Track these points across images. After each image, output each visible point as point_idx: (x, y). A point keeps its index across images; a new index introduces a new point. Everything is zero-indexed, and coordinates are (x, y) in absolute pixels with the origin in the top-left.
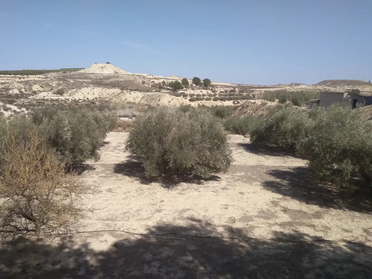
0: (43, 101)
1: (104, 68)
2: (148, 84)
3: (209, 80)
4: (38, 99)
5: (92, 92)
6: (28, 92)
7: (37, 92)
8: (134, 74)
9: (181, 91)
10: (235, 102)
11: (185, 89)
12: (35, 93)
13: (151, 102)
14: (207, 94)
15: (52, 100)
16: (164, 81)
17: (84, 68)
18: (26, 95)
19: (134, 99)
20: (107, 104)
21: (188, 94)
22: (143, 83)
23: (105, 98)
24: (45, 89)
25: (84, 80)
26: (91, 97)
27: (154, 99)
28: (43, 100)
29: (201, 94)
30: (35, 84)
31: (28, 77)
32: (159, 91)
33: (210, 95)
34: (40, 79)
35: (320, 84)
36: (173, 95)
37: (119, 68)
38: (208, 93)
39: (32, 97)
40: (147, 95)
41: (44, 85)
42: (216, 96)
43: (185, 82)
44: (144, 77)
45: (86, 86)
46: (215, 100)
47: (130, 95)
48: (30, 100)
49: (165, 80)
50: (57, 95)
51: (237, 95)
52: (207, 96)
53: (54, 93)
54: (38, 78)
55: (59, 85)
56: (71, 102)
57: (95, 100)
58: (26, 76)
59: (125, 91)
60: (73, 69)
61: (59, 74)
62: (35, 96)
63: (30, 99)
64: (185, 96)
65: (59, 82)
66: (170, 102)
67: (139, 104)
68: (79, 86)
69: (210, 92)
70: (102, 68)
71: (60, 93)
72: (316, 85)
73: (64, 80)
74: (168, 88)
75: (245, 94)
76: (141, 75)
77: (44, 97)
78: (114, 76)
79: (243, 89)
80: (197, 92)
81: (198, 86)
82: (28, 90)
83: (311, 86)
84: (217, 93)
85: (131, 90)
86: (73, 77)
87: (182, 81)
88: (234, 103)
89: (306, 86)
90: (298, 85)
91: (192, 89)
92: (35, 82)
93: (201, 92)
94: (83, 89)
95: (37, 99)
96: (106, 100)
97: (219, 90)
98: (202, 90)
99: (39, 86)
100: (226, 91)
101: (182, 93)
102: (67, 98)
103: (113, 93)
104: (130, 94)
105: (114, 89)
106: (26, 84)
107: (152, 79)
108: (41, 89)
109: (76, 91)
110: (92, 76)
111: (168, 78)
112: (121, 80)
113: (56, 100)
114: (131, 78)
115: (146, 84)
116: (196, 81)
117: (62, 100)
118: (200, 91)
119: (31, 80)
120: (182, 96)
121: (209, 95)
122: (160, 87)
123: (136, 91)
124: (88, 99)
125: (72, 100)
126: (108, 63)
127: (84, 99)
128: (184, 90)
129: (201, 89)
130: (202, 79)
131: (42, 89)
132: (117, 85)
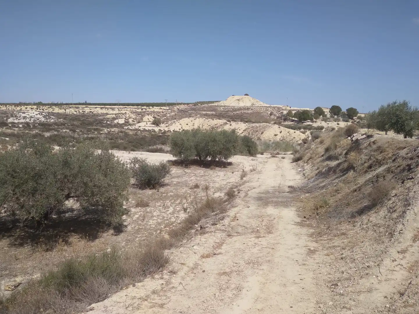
3: (356, 110)
5: (192, 123)
11: (314, 120)
17: (220, 101)
21: (315, 127)
34: (160, 110)
37: (258, 101)
40: (252, 126)
50: (154, 126)
60: (208, 102)
62: (133, 126)
66: (276, 135)
70: (239, 100)
71: (158, 123)
74: (293, 119)
76: (277, 107)
81: (336, 117)
87: (314, 110)
91: (323, 121)
93: (338, 124)
99: (152, 117)
103: (216, 125)
109: (175, 122)
115: (273, 116)
116: (335, 111)
117: (155, 132)
122: (284, 119)
126: (246, 95)
127: (180, 131)
129: (340, 120)
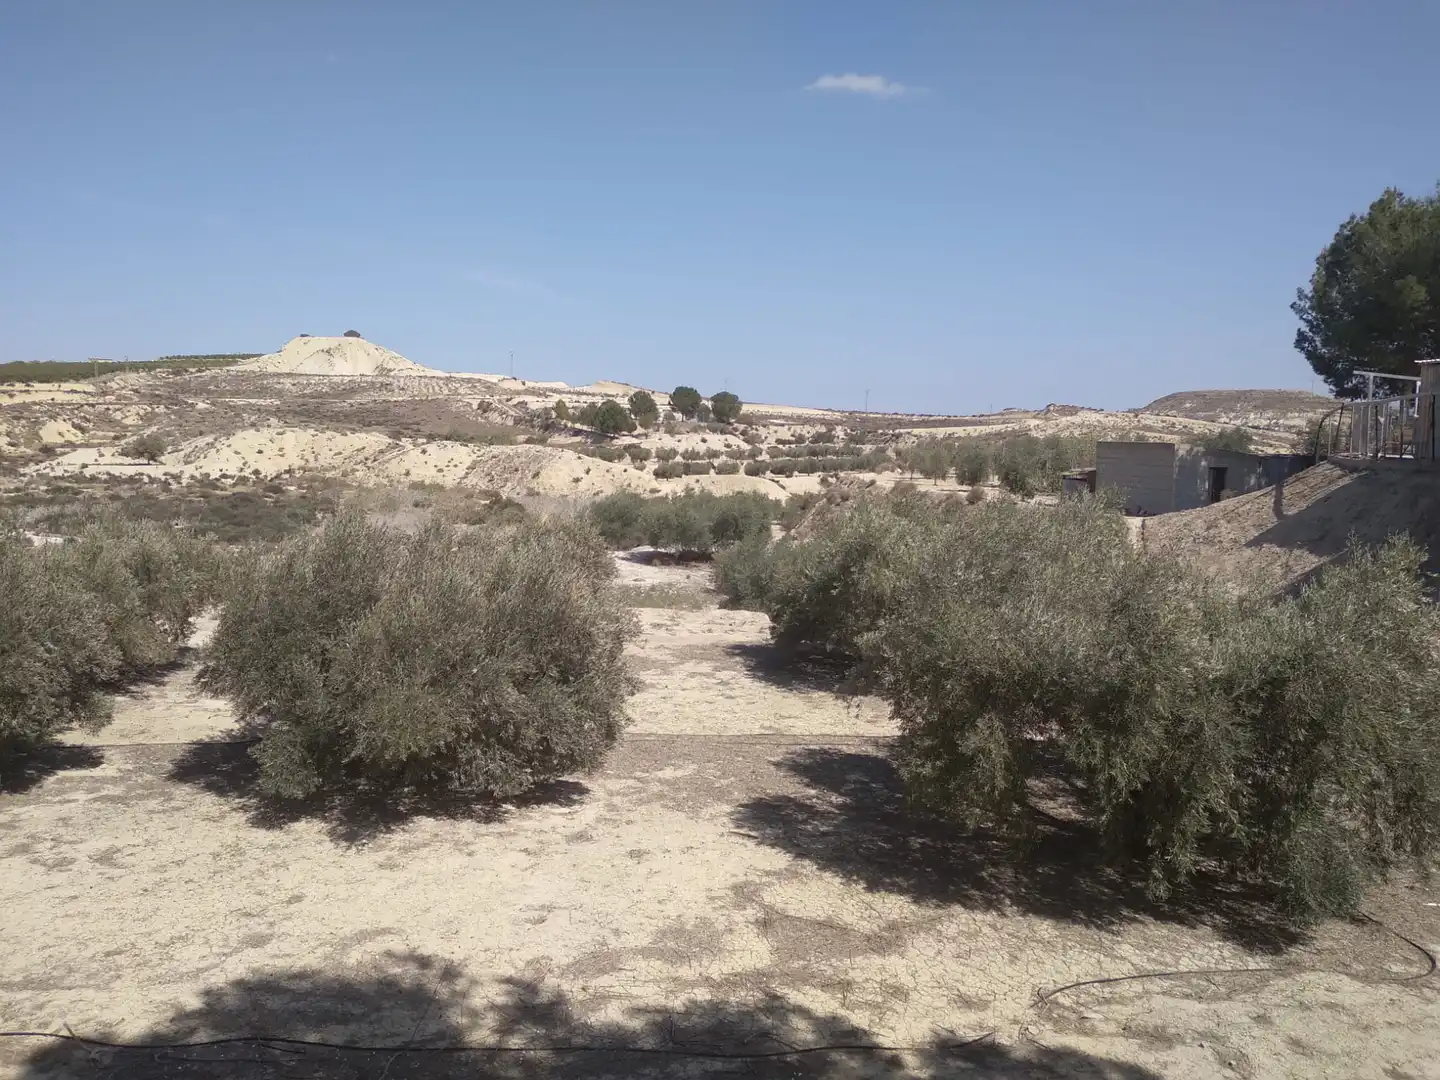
0: (75, 485)
1: (337, 355)
2: (502, 413)
3: (735, 398)
4: (55, 478)
5: (275, 447)
6: (22, 449)
7: (59, 450)
8: (453, 375)
9: (627, 440)
10: (830, 479)
11: (640, 430)
12: (48, 451)
13: (507, 480)
14: (724, 449)
15: (113, 480)
16: (560, 401)
17: (260, 355)
18: (13, 460)
19: (440, 471)
20: (328, 493)
21: (653, 451)
22: (485, 408)
23: (326, 470)
24: (93, 437)
25: (253, 401)
26: (269, 469)
27: (517, 470)
28: (79, 478)
29: (702, 448)
30: (54, 417)
31: (27, 391)
32: (542, 441)
33: (739, 455)
34: (76, 398)
35: (1158, 406)
36: (592, 454)
37: (397, 355)
38: (728, 446)
39: (37, 467)
40: (491, 455)
41: (88, 421)
42: (759, 458)
43: (643, 405)
44: (489, 387)
45: (253, 425)
46: (754, 471)
47: (425, 457)
48: (25, 479)
49: (566, 398)
50: (137, 461)
51: (836, 453)
52: (724, 458)
53: (124, 453)
54: (68, 392)
55: (148, 419)
56: (189, 486)
57: (287, 476)
58: (19, 386)
59: (405, 442)
60: (215, 357)
61: (155, 377)
62: (47, 463)
63: (24, 475)
64: (639, 456)
65: (149, 409)
66: (577, 480)
67: (459, 489)
68: (226, 423)
69: (737, 442)
70: (328, 352)
71: (149, 451)
72: (1136, 412)
73: (172, 400)
74: (578, 426)
75: (867, 449)
76: (479, 380)
77: (85, 466)
78: (373, 383)
79: (864, 428)
80: (689, 442)
81: (695, 420)
82: (22, 440)
83: (1120, 415)
84: (764, 446)
85: (431, 438)
86: (212, 387)
87: (631, 400)
88: (824, 481)
89: (1099, 417)
90: (1072, 410)
91: (666, 432)
92: (54, 411)
93: (704, 441)
94: (240, 434)
95: (52, 474)
96: (329, 475)
97: (769, 436)
98: (706, 437)
99: (68, 426)
100: (800, 439)
101: (628, 448)
102: (175, 471)
103: (358, 450)
104: (424, 452)
105: (363, 435)
106: (15, 418)
107: (518, 393)
108: (75, 435)
109: (211, 445)
110: (288, 383)
111: (585, 389)
112: (400, 399)
113: (131, 480)
114: (437, 388)
115: (496, 414)
116: (685, 400)
117: (152, 480)
118: (697, 437)
119: (40, 404)
120: (628, 459)
121: (731, 455)
122: (545, 425)
123: (445, 442)
124: (256, 472)
125: (192, 477)
126: (351, 334)
127: (242, 474)
128: (636, 437)
129: (702, 429)
130: (707, 393)
131: (76, 437)
132: (381, 419)
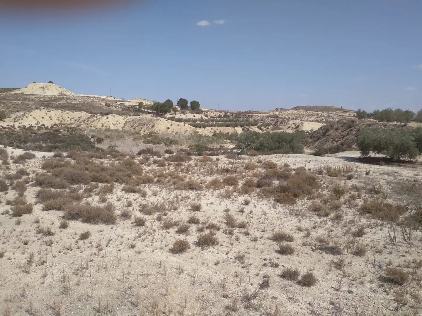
1: (46, 89)
2: (116, 107)
5: (48, 116)
8: (87, 96)
9: (169, 115)
11: (172, 112)
13: (142, 128)
16: (140, 102)
17: (19, 89)
19: (115, 125)
22: (108, 105)
23: (70, 124)
25: (24, 102)
26: (48, 123)
27: (144, 125)
32: (138, 115)
37: (66, 89)
38: (202, 118)
40: (132, 119)
43: (169, 104)
44: (104, 100)
45: (36, 109)
47: (108, 120)
56: (21, 130)
66: (168, 128)
70: (43, 88)
74: (149, 111)
76: (98, 97)
78: (62, 98)
80: (190, 116)
81: (183, 110)
86: (7, 98)
91: (181, 113)
93: (194, 116)
96: (72, 126)
97: (209, 115)
100: (219, 117)
102: (11, 124)
103: (79, 118)
104: (108, 118)
107: (116, 101)
109: (24, 115)
110: (33, 97)
112: (76, 102)
114: (86, 100)
115: (114, 107)
116: (182, 103)
117: (4, 128)
118: (192, 115)
122: (136, 111)
124: (44, 125)
125: (19, 127)
126: (50, 82)
127: (38, 126)
128: (172, 114)
130: (188, 101)
